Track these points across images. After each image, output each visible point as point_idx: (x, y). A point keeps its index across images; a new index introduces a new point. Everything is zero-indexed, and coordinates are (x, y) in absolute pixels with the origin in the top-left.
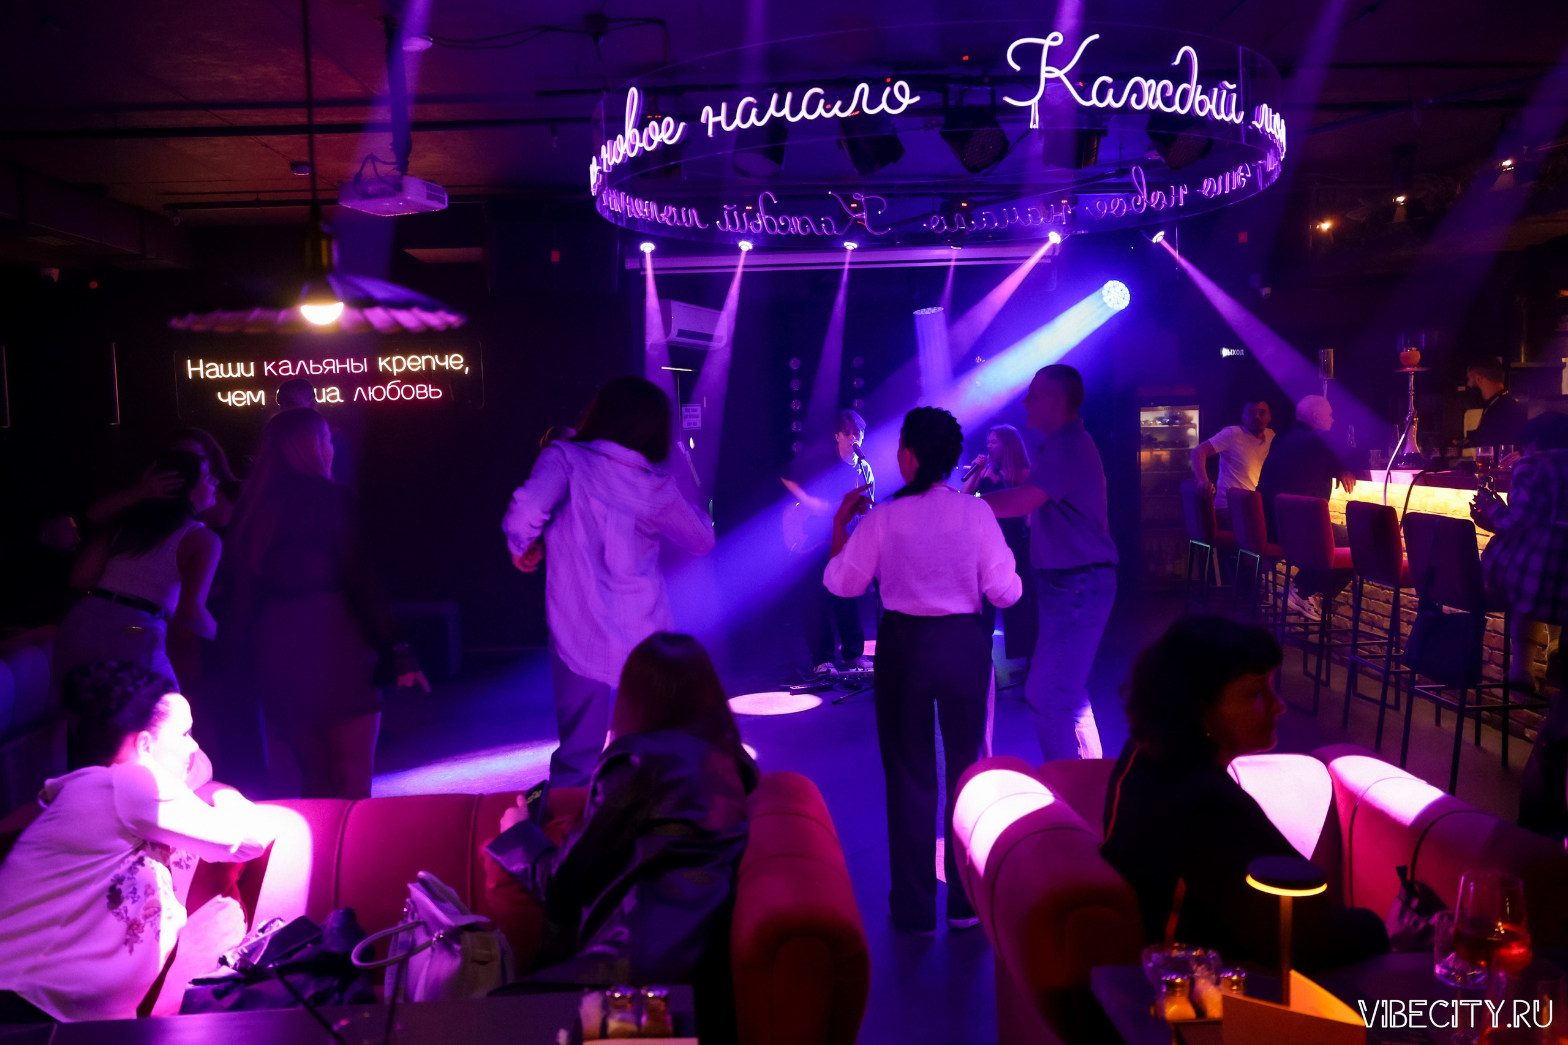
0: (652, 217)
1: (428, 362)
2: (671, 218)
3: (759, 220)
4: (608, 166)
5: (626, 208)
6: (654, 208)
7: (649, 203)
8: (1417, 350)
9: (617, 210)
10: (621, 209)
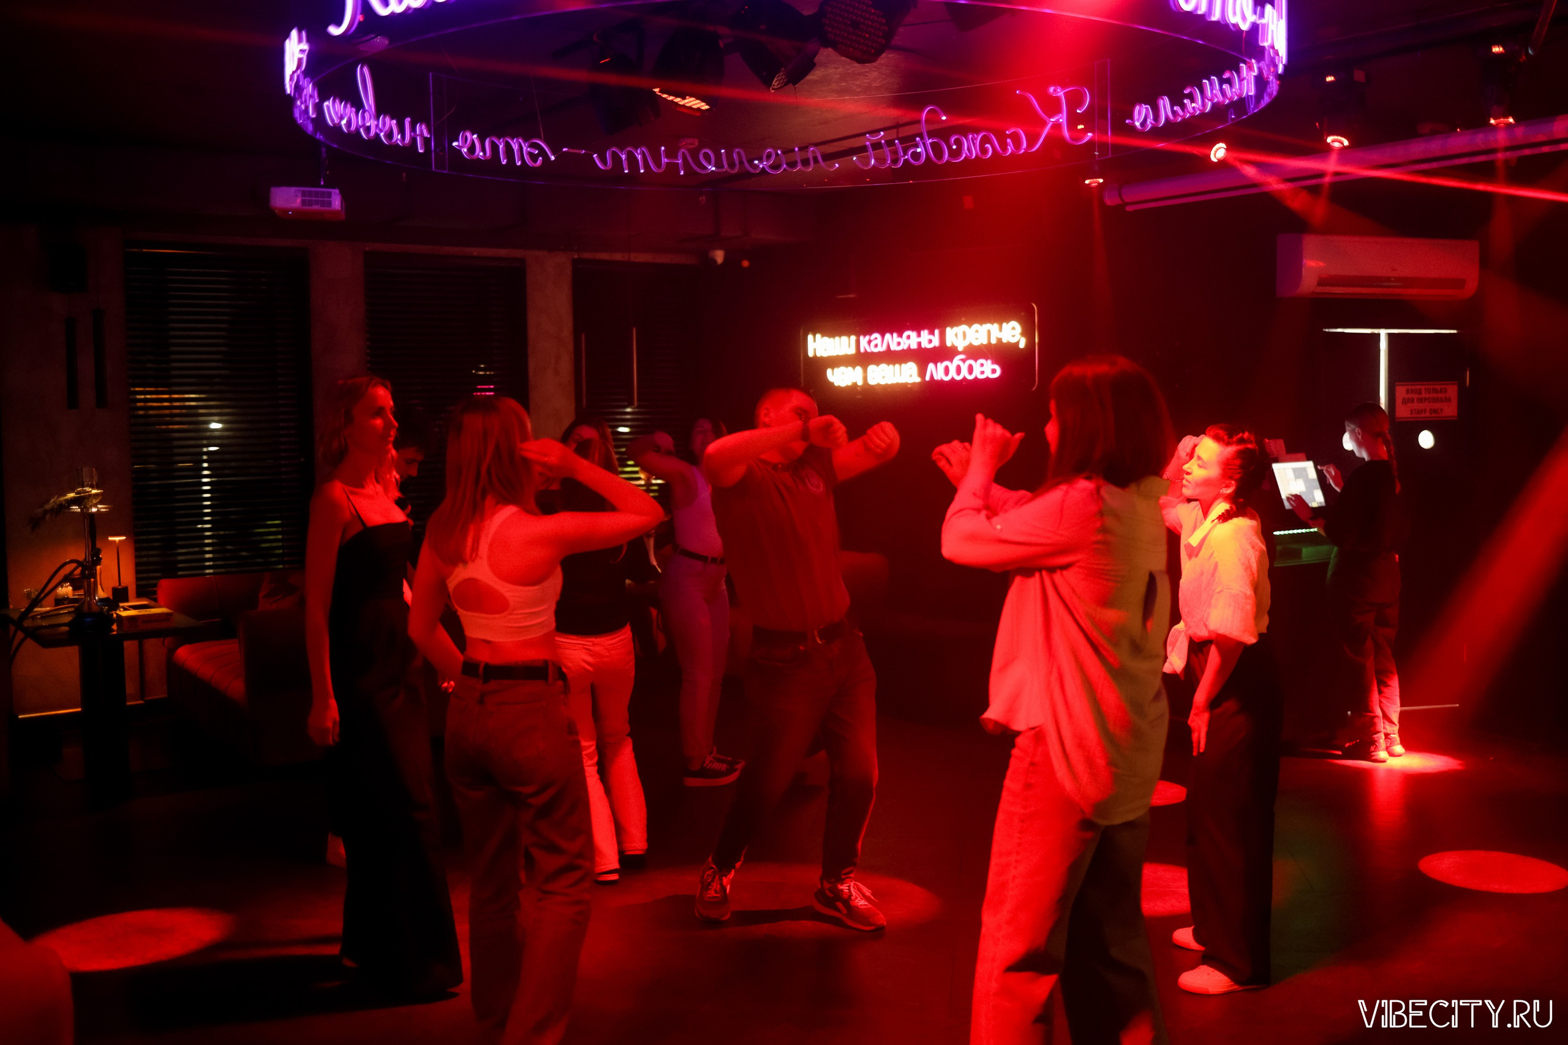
1: (989, 332)
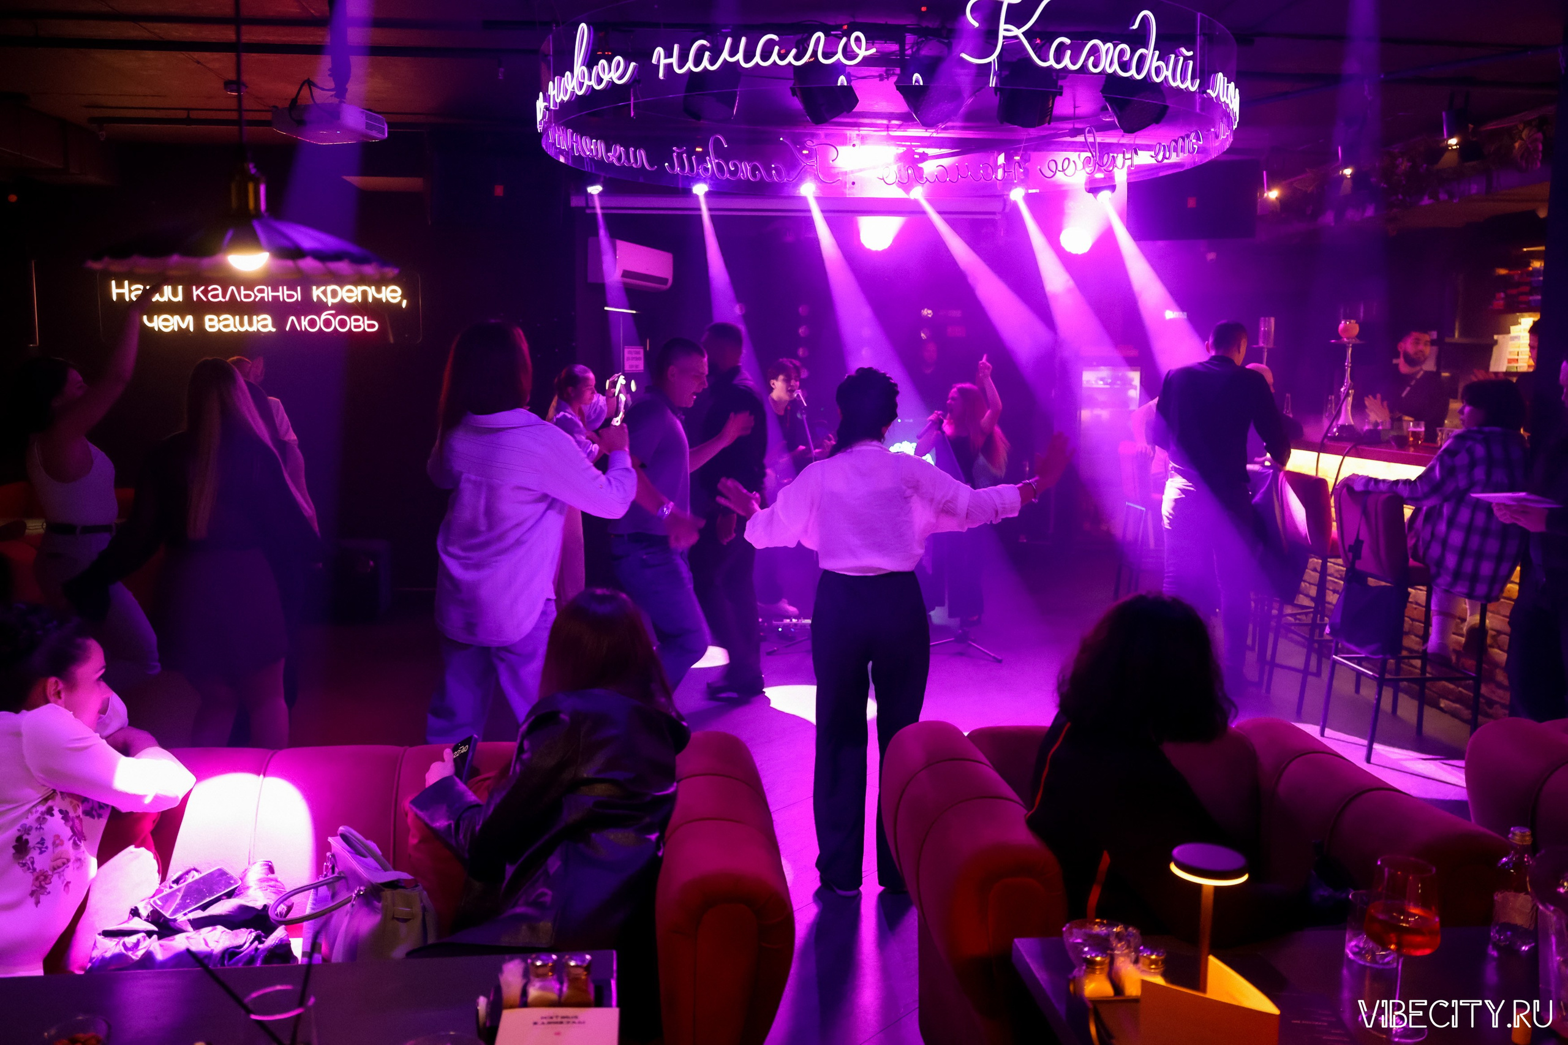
0: (600, 156)
1: (365, 293)
2: (619, 159)
3: (709, 163)
4: (555, 103)
5: (573, 146)
6: (601, 147)
7: (597, 141)
8: (1356, 323)
9: (563, 148)
10: (568, 147)
